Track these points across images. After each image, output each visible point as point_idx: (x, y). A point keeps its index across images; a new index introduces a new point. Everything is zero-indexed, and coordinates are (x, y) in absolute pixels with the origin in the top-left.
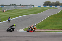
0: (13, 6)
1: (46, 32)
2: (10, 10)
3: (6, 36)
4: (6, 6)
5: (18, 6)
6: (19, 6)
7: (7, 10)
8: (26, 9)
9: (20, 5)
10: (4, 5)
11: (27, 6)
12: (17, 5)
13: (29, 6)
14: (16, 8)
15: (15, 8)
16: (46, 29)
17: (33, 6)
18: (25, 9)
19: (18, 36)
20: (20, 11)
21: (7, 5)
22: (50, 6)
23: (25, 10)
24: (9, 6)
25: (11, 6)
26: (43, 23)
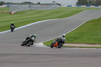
0: (27, 6)
1: (80, 47)
2: (21, 12)
3: (15, 54)
4: (15, 4)
5: (35, 4)
6: (37, 4)
7: (16, 11)
8: (48, 10)
9: (39, 3)
10: (12, 4)
11: (49, 4)
12: (33, 4)
13: (53, 4)
14: (32, 8)
15: (29, 9)
16: (80, 43)
17: (60, 5)
18: (46, 9)
19: (33, 53)
20: (38, 13)
21: (17, 4)
22: (87, 5)
23: (46, 11)
24: (20, 4)
25: (23, 5)
26: (76, 33)
